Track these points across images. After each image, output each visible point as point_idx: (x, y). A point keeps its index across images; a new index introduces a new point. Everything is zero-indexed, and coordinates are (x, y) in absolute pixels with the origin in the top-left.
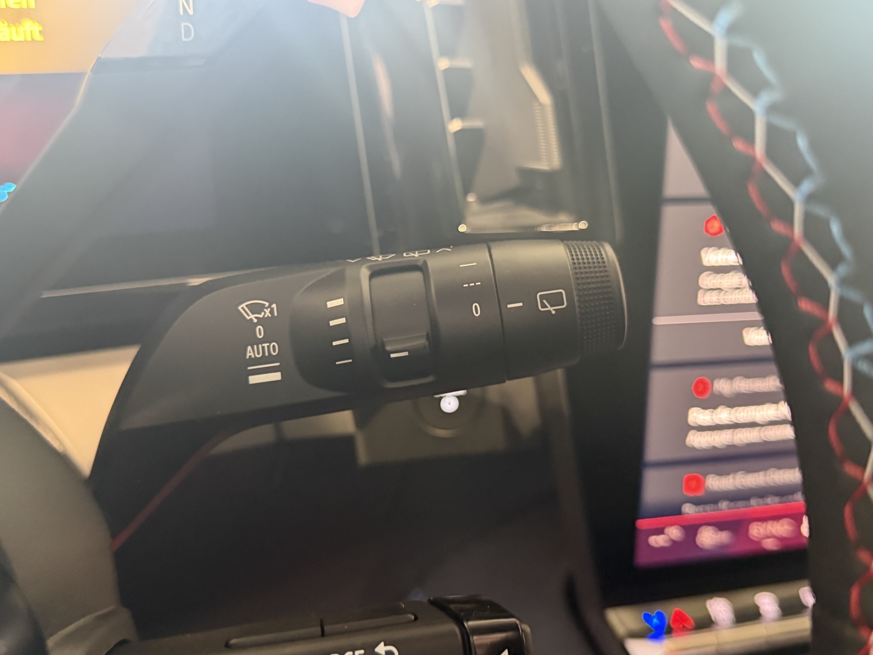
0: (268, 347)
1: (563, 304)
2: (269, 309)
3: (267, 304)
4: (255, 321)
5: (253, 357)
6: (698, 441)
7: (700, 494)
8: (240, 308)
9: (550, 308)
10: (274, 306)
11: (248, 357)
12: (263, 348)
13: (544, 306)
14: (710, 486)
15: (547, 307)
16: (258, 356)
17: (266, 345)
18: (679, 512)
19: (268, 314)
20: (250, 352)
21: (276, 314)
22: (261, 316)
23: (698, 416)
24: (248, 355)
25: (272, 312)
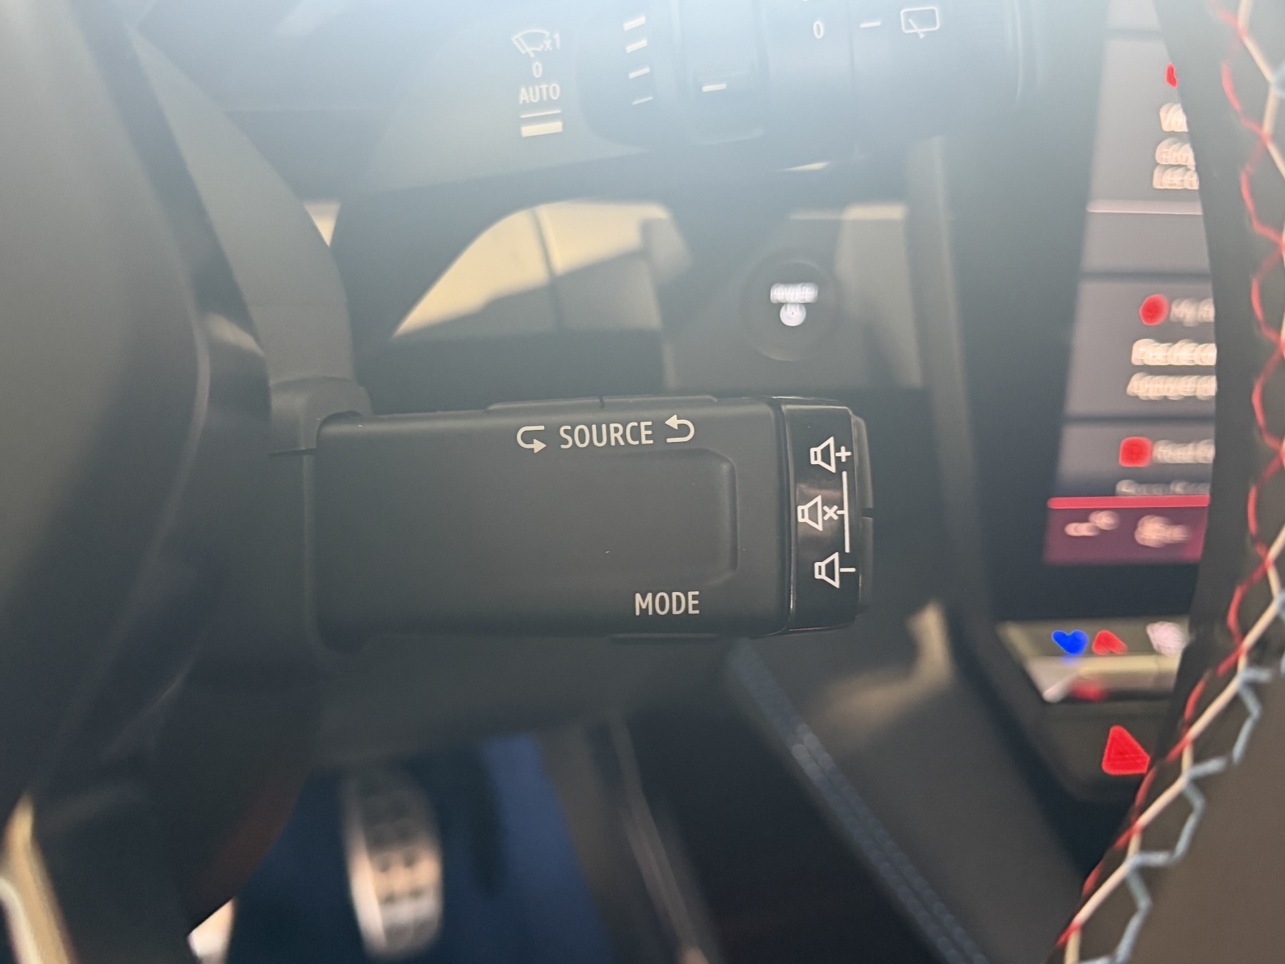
0: (547, 89)
1: (935, 24)
2: (550, 41)
3: (548, 34)
4: (532, 55)
5: (528, 101)
6: (1145, 388)
7: (1144, 464)
8: (514, 39)
9: (916, 30)
10: (557, 36)
11: (521, 102)
12: (541, 89)
13: (909, 26)
14: (1159, 457)
15: (913, 28)
16: (534, 101)
17: (544, 86)
18: (1112, 492)
19: (548, 46)
20: (524, 96)
21: (558, 46)
22: (539, 49)
23: (1147, 351)
24: (522, 99)
25: (553, 44)
